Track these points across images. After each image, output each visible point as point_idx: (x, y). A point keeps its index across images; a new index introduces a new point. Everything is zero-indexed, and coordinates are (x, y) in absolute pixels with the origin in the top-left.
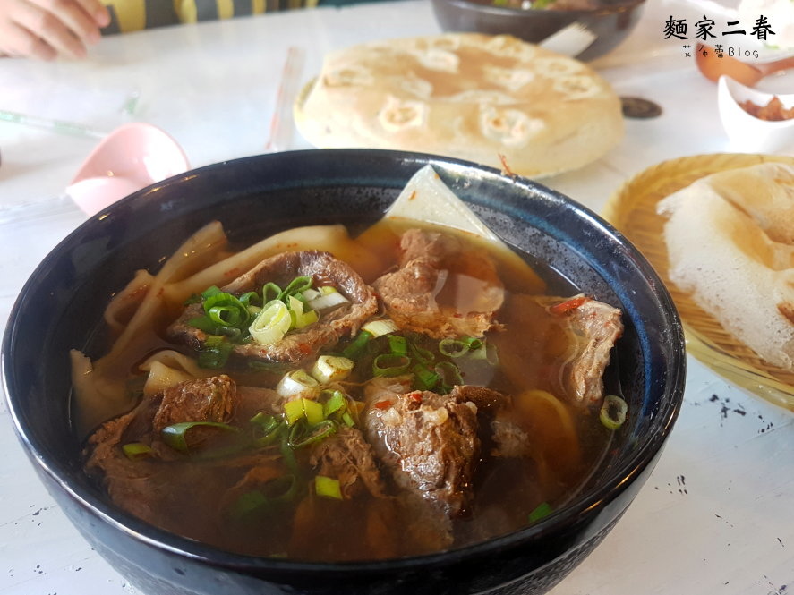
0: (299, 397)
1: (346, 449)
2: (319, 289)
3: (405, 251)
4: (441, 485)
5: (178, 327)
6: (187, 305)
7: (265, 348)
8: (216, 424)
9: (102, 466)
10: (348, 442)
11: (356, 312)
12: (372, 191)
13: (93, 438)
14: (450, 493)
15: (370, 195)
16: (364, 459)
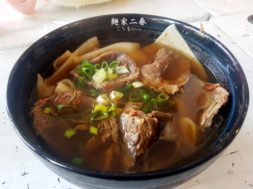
0: (101, 104)
1: (110, 124)
2: (121, 66)
3: (158, 56)
4: (136, 145)
5: (72, 72)
6: (78, 65)
7: (96, 84)
8: (72, 107)
9: (34, 114)
10: (111, 122)
11: (131, 77)
12: (152, 31)
13: (35, 104)
14: (138, 148)
15: (151, 33)
16: (115, 129)
